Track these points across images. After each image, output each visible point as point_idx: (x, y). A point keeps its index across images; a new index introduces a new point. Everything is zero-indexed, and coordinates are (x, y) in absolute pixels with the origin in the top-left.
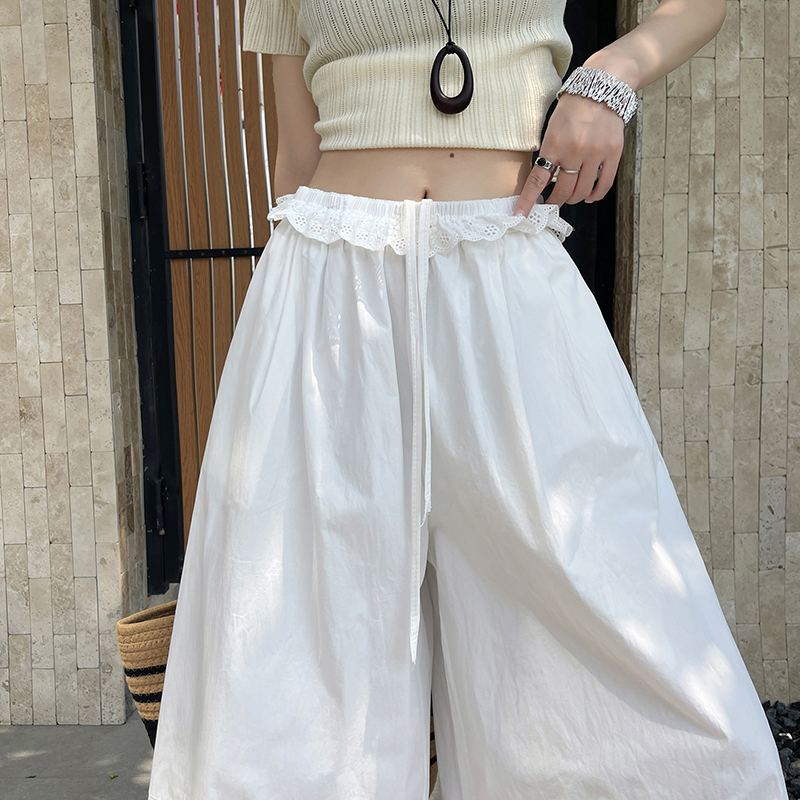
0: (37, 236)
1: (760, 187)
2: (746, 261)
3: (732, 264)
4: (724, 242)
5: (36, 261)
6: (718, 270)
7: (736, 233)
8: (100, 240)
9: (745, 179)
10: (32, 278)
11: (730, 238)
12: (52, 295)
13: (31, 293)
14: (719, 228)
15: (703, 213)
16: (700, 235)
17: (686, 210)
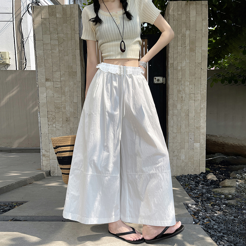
0: (70, 91)
1: (189, 84)
2: (186, 96)
3: (184, 96)
4: (183, 93)
5: (70, 95)
6: (182, 97)
7: (185, 91)
8: (81, 92)
9: (186, 82)
10: (69, 98)
11: (184, 92)
12: (72, 101)
13: (69, 100)
14: (182, 90)
15: (179, 88)
16: (179, 91)
17: (177, 87)
